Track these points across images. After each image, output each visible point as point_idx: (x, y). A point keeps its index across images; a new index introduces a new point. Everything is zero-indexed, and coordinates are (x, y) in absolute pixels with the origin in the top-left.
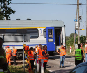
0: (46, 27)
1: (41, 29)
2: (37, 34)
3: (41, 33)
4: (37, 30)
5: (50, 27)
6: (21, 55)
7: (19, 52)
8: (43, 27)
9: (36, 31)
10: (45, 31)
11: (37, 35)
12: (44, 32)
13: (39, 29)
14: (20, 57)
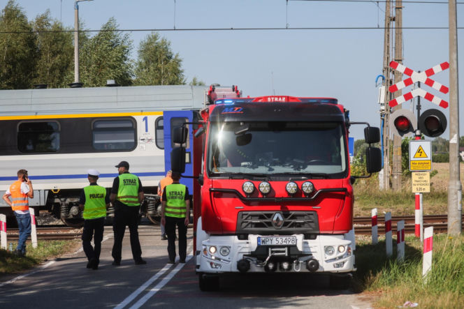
0: (165, 112)
1: (145, 119)
2: (133, 134)
3: (146, 132)
4: (132, 120)
5: (180, 109)
6: (74, 210)
7: (68, 201)
8: (151, 110)
9: (130, 125)
10: (161, 123)
11: (133, 141)
12: (158, 128)
13: (139, 119)
14: (71, 217)
